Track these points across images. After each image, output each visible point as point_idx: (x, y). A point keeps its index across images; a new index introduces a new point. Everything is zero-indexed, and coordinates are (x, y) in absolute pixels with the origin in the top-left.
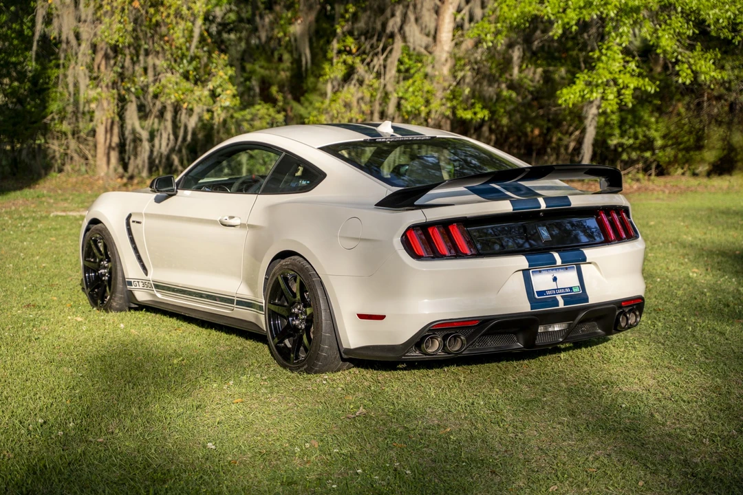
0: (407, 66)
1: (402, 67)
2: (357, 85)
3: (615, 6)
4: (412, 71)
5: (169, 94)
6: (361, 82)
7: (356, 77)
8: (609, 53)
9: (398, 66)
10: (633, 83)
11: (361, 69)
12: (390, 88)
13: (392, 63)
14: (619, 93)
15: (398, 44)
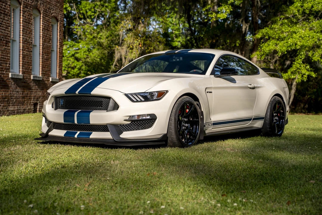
3: (299, 45)
8: (297, 61)
10: (307, 73)
14: (302, 76)
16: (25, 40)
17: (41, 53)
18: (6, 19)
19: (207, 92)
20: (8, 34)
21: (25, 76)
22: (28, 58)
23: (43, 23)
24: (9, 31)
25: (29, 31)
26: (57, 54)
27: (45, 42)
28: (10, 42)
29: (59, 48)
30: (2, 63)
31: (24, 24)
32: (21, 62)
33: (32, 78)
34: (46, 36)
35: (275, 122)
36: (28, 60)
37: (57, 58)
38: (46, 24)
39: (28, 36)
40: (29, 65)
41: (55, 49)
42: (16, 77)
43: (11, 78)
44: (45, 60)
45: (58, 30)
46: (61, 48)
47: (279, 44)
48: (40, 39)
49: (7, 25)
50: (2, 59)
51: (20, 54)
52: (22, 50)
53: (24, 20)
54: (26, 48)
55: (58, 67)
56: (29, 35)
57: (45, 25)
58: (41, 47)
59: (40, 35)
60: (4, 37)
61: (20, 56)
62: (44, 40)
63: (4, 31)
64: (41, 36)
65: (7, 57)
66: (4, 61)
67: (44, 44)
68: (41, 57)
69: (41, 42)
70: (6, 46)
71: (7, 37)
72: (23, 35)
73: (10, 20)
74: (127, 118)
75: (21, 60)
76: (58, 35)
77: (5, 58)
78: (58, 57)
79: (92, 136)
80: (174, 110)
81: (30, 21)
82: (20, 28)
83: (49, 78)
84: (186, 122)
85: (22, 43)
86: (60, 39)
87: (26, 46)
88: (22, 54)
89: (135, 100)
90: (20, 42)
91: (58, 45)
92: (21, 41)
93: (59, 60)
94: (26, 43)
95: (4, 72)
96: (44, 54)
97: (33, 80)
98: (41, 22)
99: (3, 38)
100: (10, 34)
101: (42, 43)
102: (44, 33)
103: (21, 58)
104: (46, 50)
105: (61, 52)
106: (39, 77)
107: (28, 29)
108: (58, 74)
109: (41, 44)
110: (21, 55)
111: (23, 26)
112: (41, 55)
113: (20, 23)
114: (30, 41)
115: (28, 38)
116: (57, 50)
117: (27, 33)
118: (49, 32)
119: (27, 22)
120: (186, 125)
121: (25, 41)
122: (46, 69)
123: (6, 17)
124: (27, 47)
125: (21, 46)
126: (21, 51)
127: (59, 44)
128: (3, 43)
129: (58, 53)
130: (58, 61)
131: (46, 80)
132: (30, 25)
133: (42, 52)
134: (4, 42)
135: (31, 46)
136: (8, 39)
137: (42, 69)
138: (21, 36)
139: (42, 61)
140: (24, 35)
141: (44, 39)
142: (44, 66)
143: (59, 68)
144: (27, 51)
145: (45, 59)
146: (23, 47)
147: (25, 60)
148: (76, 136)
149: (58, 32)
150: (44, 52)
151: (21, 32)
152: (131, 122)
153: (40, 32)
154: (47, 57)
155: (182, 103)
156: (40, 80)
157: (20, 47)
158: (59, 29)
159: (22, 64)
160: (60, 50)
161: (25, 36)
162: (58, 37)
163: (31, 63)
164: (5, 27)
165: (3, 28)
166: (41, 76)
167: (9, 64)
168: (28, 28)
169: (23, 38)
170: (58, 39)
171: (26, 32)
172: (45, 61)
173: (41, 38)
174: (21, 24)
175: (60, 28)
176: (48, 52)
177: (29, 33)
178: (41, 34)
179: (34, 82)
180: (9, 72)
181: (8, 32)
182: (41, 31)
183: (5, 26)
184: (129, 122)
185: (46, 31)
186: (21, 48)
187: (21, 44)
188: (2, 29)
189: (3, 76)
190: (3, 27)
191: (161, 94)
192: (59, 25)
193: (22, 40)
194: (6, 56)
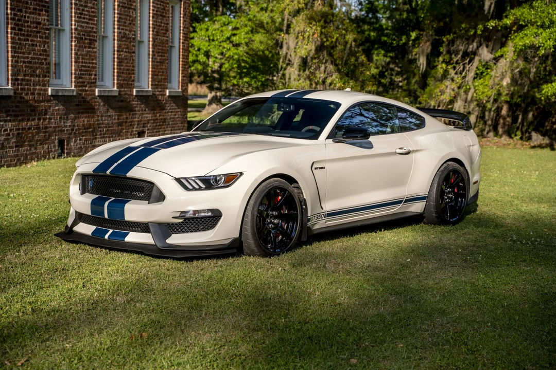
0: (481, 71)
1: (478, 72)
2: (451, 81)
4: (484, 74)
5: (335, 84)
6: (453, 80)
7: (449, 76)
9: (476, 71)
11: (452, 72)
12: (470, 83)
13: (472, 69)
15: (477, 58)
16: (122, 34)
17: (151, 53)
18: (89, 5)
19: (316, 169)
20: (93, 28)
21: (123, 91)
22: (128, 63)
23: (155, 5)
24: (94, 24)
25: (129, 20)
26: (180, 52)
27: (158, 35)
28: (96, 41)
29: (183, 43)
30: (83, 74)
31: (121, 11)
32: (116, 71)
33: (134, 94)
34: (160, 26)
35: (449, 202)
36: (128, 66)
37: (180, 58)
38: (159, 6)
39: (128, 29)
40: (129, 74)
41: (176, 44)
42: (106, 94)
43: (98, 96)
44: (158, 64)
45: (180, 14)
46: (186, 42)
47: (541, 33)
48: (149, 31)
49: (92, 14)
50: (83, 68)
51: (114, 58)
52: (118, 51)
53: (121, 5)
54: (124, 48)
55: (181, 72)
56: (129, 27)
57: (158, 8)
58: (151, 43)
59: (149, 24)
60: (86, 34)
61: (114, 61)
62: (156, 32)
63: (86, 25)
64: (151, 26)
65: (91, 65)
66: (86, 71)
67: (157, 39)
68: (151, 60)
69: (151, 36)
70: (89, 48)
71: (91, 34)
72: (118, 29)
73: (96, 7)
74: (178, 215)
75: (116, 67)
76: (182, 22)
77: (89, 67)
78: (181, 56)
79: (127, 239)
80: (252, 202)
81: (131, 5)
82: (114, 17)
83: (164, 91)
84: (275, 217)
85: (118, 40)
86: (184, 28)
87: (125, 45)
88: (117, 58)
89: (190, 187)
90: (114, 40)
91: (181, 38)
92: (116, 38)
93: (182, 61)
94: (124, 39)
95: (87, 88)
96: (157, 54)
97: (136, 96)
98: (151, 4)
99: (84, 35)
100: (97, 29)
101: (153, 38)
102: (156, 22)
103: (116, 63)
104: (160, 48)
105: (185, 48)
106: (147, 91)
107: (128, 18)
108: (180, 84)
109: (151, 39)
110: (116, 60)
111: (118, 14)
112: (151, 56)
113: (114, 9)
114: (131, 36)
115: (127, 32)
116: (180, 46)
117: (126, 25)
118: (165, 19)
119: (126, 7)
120: (276, 221)
121: (122, 37)
122: (160, 77)
123: (90, 3)
124: (126, 47)
125: (116, 45)
126: (116, 53)
127: (183, 37)
128: (84, 43)
129: (181, 50)
130: (181, 63)
131: (158, 95)
132: (131, 11)
133: (153, 52)
134: (86, 41)
135: (132, 44)
136: (93, 36)
137: (152, 78)
138: (116, 30)
139: (152, 65)
140: (121, 27)
141: (155, 30)
142: (157, 73)
143: (182, 74)
144: (126, 52)
145: (157, 62)
146: (119, 46)
147: (122, 66)
148: (106, 237)
149: (180, 17)
150: (155, 51)
151: (116, 23)
152: (184, 221)
153: (149, 20)
154: (161, 59)
155: (265, 190)
156: (148, 96)
157: (114, 47)
158: (182, 12)
159: (117, 72)
160: (184, 46)
161: (122, 29)
162: (182, 25)
163: (133, 70)
164: (87, 19)
165: (83, 20)
166: (150, 89)
167: (96, 75)
168: (127, 15)
169: (119, 33)
170: (182, 28)
171: (125, 23)
172: (157, 66)
173: (151, 29)
174: (116, 11)
175: (184, 11)
176: (162, 50)
177: (130, 24)
178: (151, 22)
179: (138, 99)
180: (96, 87)
181: (92, 26)
182: (151, 18)
183: (87, 17)
184: (180, 221)
185: (160, 17)
186: (116, 49)
187: (116, 42)
188: (83, 22)
189: (85, 94)
190: (84, 18)
191: (231, 179)
192: (182, 6)
193: (118, 36)
194: (89, 63)
